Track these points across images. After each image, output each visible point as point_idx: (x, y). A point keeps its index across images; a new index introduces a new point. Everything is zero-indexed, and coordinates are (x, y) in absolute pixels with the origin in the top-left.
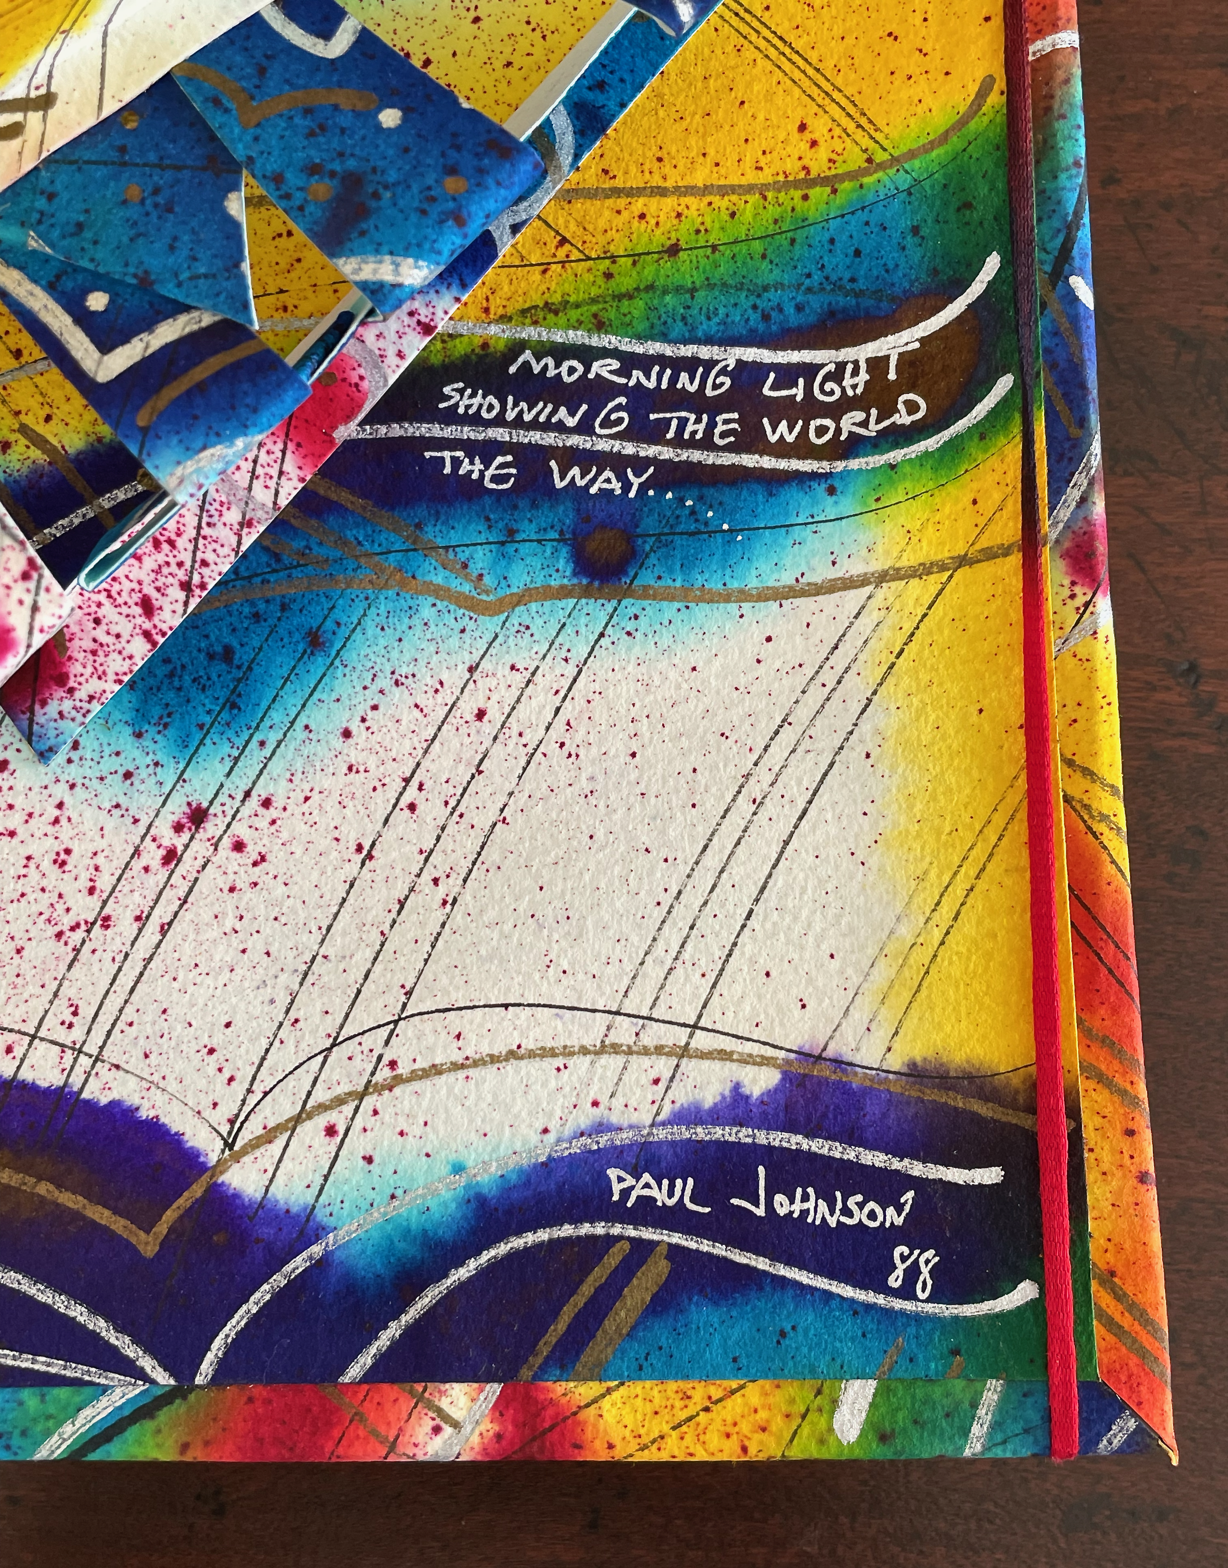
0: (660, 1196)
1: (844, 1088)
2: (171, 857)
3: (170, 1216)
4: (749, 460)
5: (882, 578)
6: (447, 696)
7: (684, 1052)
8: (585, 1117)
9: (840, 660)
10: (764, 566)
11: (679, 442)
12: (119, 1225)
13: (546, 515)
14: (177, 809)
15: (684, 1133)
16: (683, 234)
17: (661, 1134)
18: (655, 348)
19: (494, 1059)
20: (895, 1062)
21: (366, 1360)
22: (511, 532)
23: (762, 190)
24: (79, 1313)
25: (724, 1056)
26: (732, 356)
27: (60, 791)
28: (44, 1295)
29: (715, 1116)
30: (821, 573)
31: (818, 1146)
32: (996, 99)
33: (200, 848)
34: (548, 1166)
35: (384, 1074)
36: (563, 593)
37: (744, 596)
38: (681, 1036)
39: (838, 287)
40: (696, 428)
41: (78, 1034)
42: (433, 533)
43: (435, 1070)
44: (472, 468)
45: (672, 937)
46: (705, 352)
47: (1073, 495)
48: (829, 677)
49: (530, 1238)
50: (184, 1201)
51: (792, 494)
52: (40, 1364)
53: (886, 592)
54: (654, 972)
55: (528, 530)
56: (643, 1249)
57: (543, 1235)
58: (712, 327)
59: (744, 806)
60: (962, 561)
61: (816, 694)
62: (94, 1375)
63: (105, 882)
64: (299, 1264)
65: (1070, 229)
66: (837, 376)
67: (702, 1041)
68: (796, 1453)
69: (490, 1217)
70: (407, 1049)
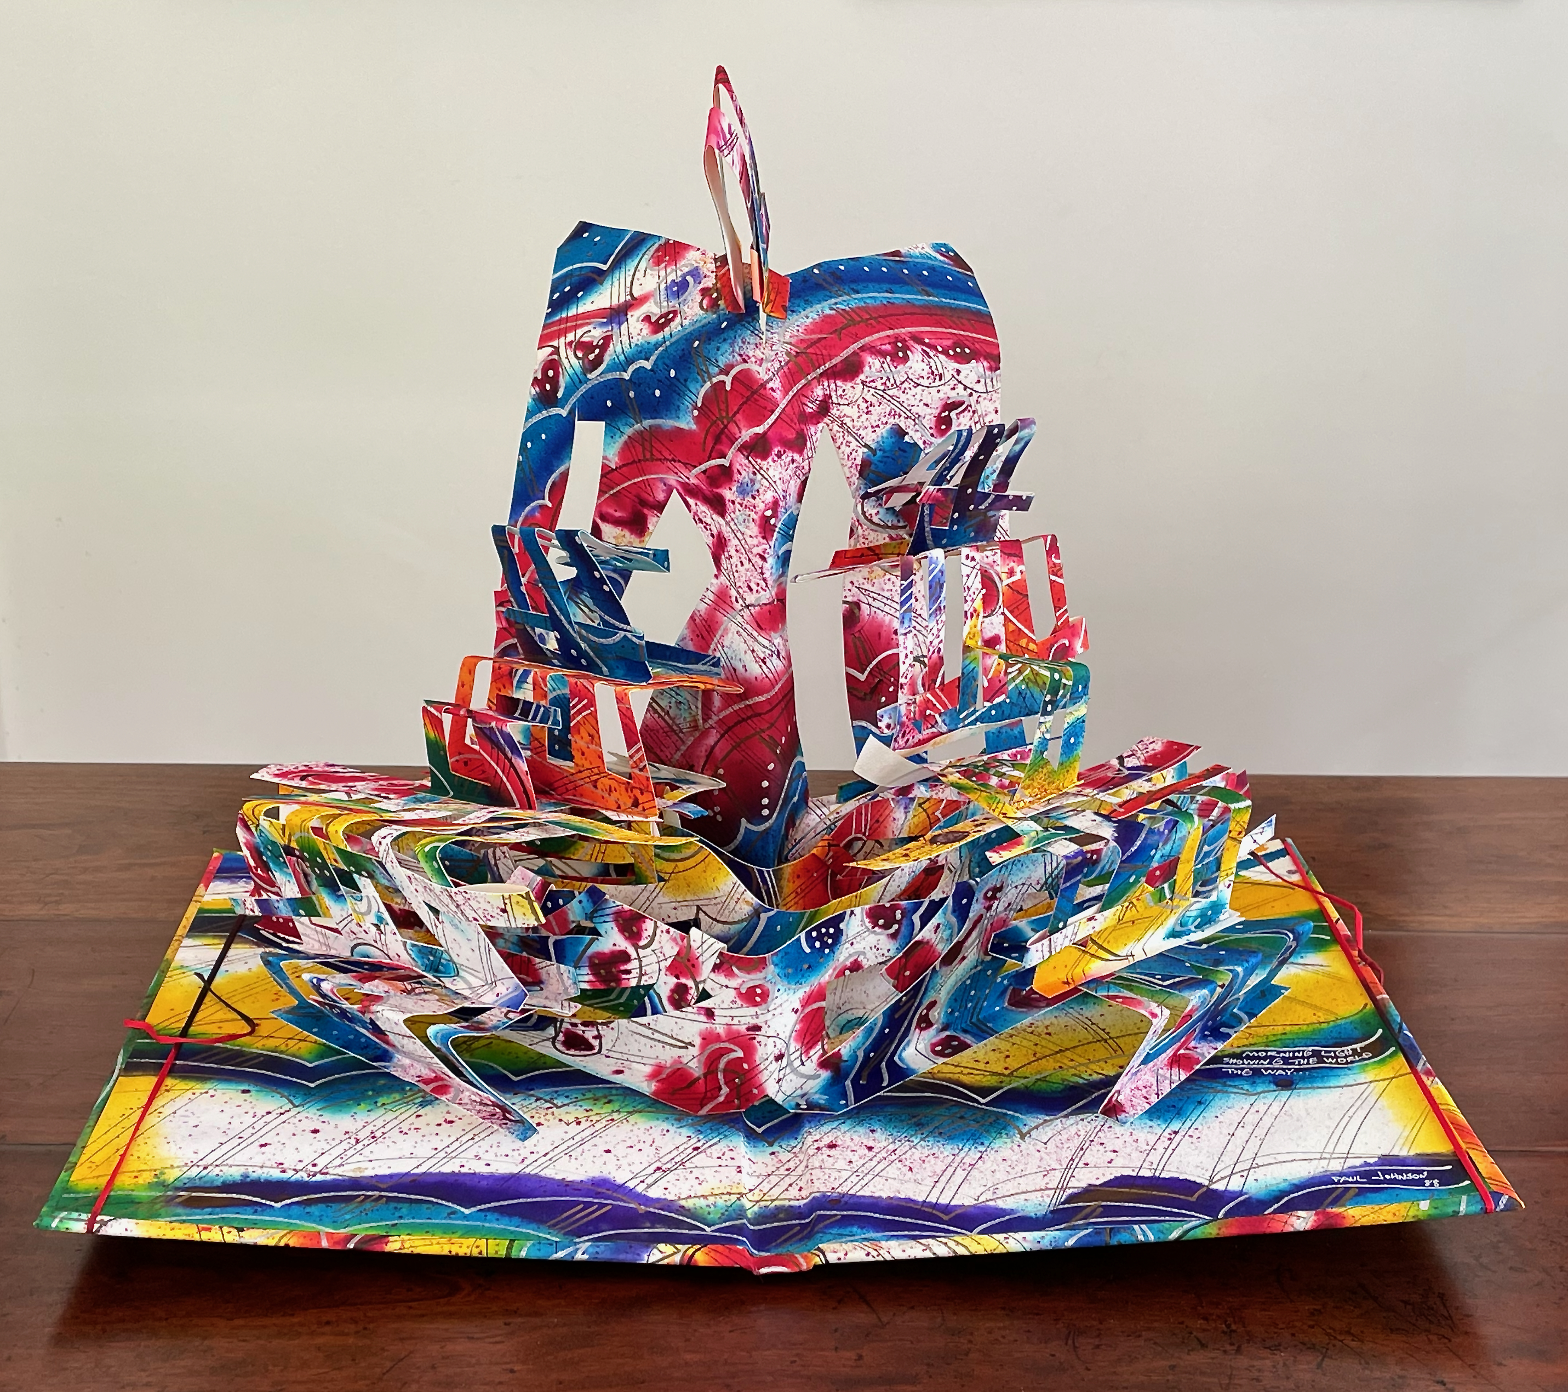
0: (1350, 1180)
2: (1170, 1139)
3: (1197, 1194)
4: (1322, 1066)
5: (1371, 1082)
6: (1245, 1110)
7: (1347, 1158)
8: (1321, 1170)
9: (1365, 1095)
10: (1333, 1082)
11: (1299, 1064)
12: (1182, 1196)
13: (1263, 1079)
14: (1168, 1131)
15: (1352, 1170)
17: (1345, 1171)
18: (1286, 1049)
19: (1288, 1162)
20: (1412, 1154)
21: (1269, 1212)
22: (1254, 1082)
23: (1307, 1025)
24: (1177, 1210)
25: (1359, 1157)
26: (1310, 1049)
27: (1131, 1130)
28: (1163, 1208)
29: (1360, 1167)
30: (1351, 1083)
31: (1395, 1167)
32: (1369, 1007)
33: (1178, 1137)
34: (1313, 1178)
35: (1255, 1166)
36: (1274, 1091)
37: (1330, 1087)
38: (1344, 1156)
39: (1336, 1038)
40: (1303, 1061)
41: (1154, 1167)
42: (1229, 1084)
43: (1271, 1164)
44: (1237, 1072)
45: (1334, 1140)
46: (1302, 1049)
47: (1421, 1064)
48: (1363, 1097)
49: (1314, 1189)
50: (1200, 1192)
51: (1337, 1071)
52: (1168, 1218)
53: (1373, 1084)
54: (1331, 1145)
55: (1259, 1081)
56: (1348, 1188)
58: (1302, 1045)
59: (1347, 1119)
60: (1396, 1077)
61: (1360, 1102)
62: (1187, 1219)
63: (1152, 1144)
64: (1240, 1199)
65: (1400, 1024)
66: (1342, 1051)
67: (1351, 1155)
69: (1298, 1187)
70: (1259, 1161)
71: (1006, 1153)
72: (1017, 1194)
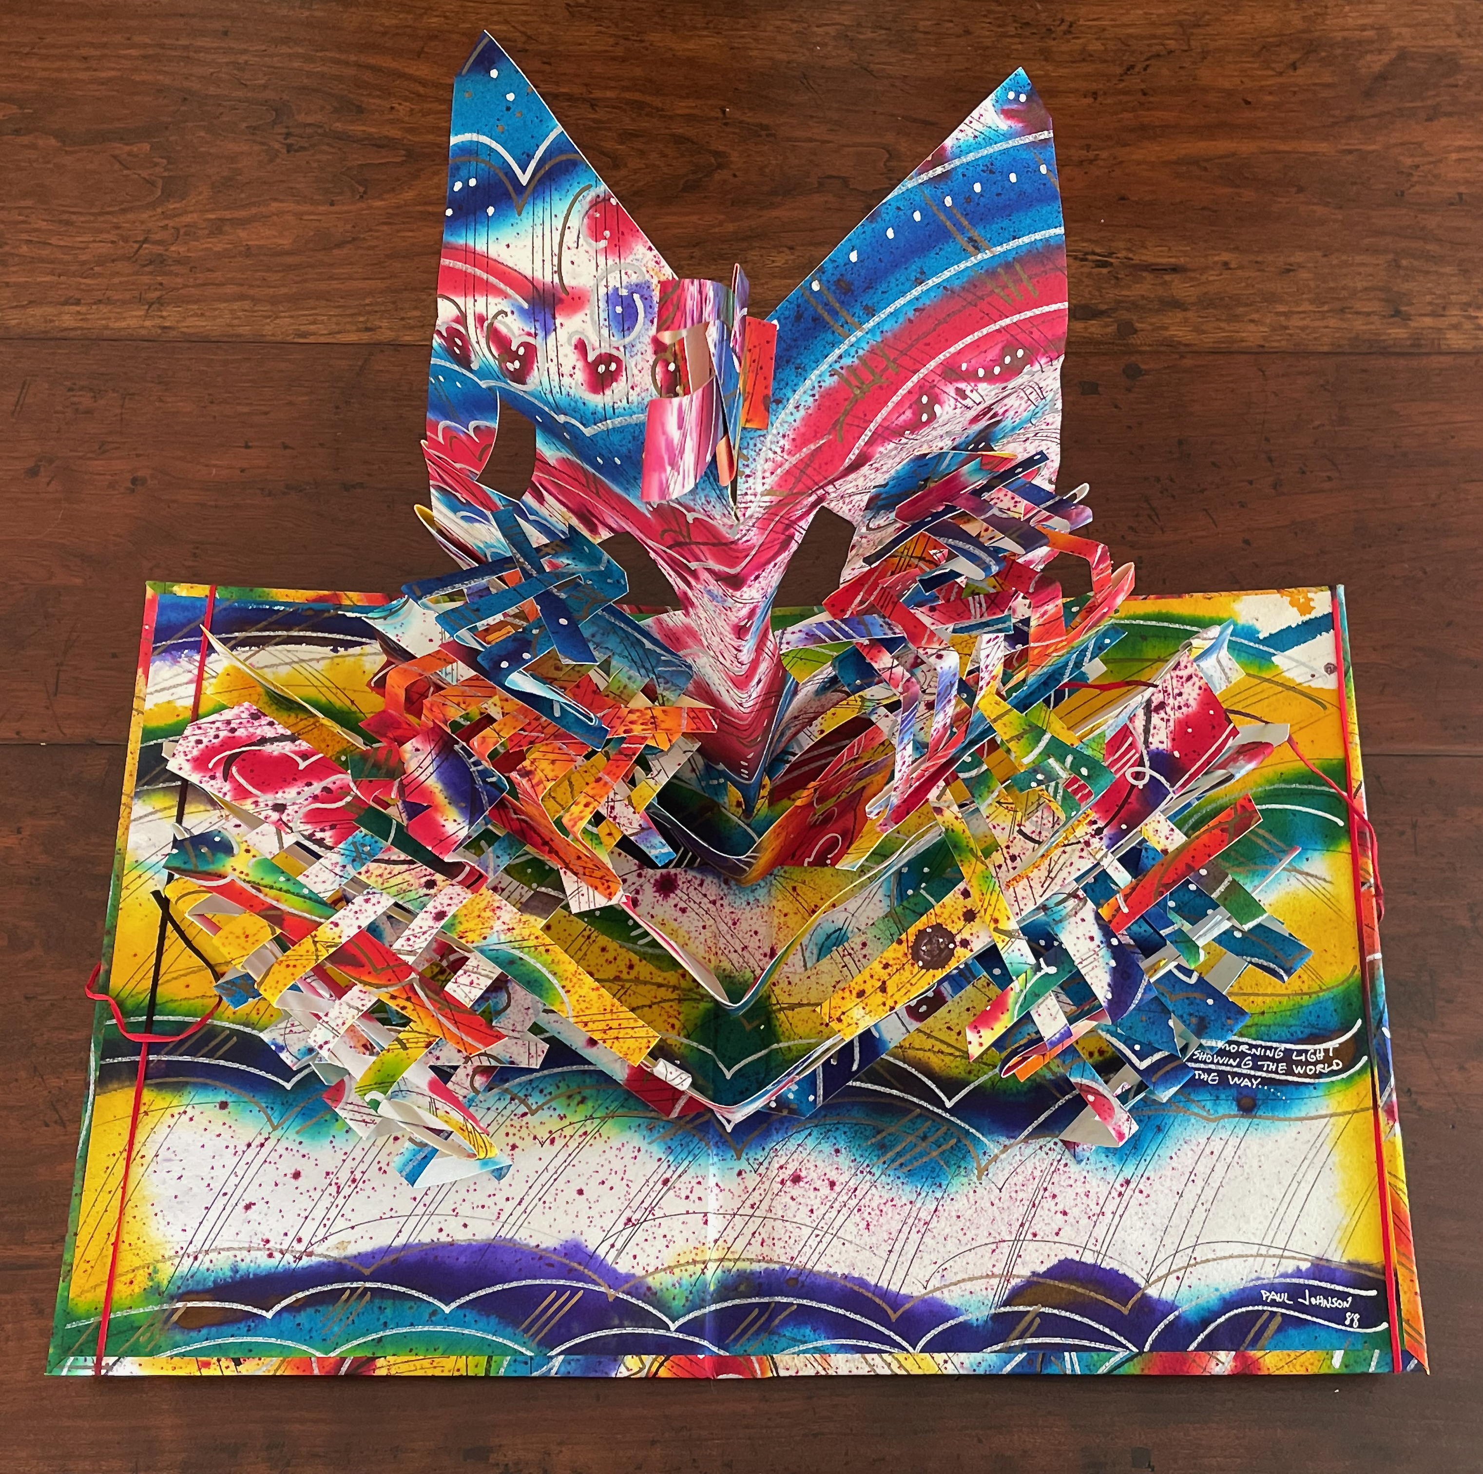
0: (1278, 1300)
1: (1329, 1268)
2: (1120, 1194)
3: (1131, 1303)
4: (1290, 1078)
5: (1331, 1116)
6: (1201, 1147)
7: (1282, 1257)
8: (1254, 1275)
9: (1321, 1140)
10: (1295, 1110)
11: (1267, 1071)
12: (1116, 1305)
13: (1228, 1092)
14: (1121, 1180)
15: (1283, 1280)
16: (1265, 1008)
17: (1277, 1281)
18: (1259, 1042)
19: (1225, 1258)
20: (1344, 1261)
21: (1194, 1345)
22: (1218, 1098)
23: (1288, 995)
24: (1107, 1331)
25: (1294, 1258)
26: (1283, 1046)
27: (1085, 1173)
28: (1097, 1326)
29: (1292, 1276)
30: (1313, 1113)
31: (1323, 1284)
32: (1358, 973)
33: (1129, 1192)
34: (1244, 1290)
35: (1192, 1262)
36: (1235, 1116)
37: (1290, 1119)
38: (1280, 1252)
39: (1313, 1026)
40: (1273, 1067)
41: (1098, 1248)
42: (1192, 1096)
43: (1208, 1261)
44: (1205, 1077)
45: (1276, 1222)
46: (1275, 1045)
47: (1386, 1093)
48: (1318, 1145)
49: (1240, 1310)
50: (1135, 1298)
51: (1302, 1088)
52: (1098, 1345)
53: (1333, 1120)
54: (1271, 1233)
55: (1223, 1096)
56: (1273, 1314)
57: (1244, 1309)
58: (1276, 1038)
59: (1295, 1184)
60: (1355, 1112)
61: (1314, 1151)
62: (1114, 1348)
63: (1101, 1202)
64: (1171, 1317)
65: (1382, 1013)
66: (1315, 1053)
67: (1286, 1253)
68: (1322, 1372)
69: (1227, 1304)
70: (1199, 1254)
71: (961, 1204)
72: (964, 1280)
